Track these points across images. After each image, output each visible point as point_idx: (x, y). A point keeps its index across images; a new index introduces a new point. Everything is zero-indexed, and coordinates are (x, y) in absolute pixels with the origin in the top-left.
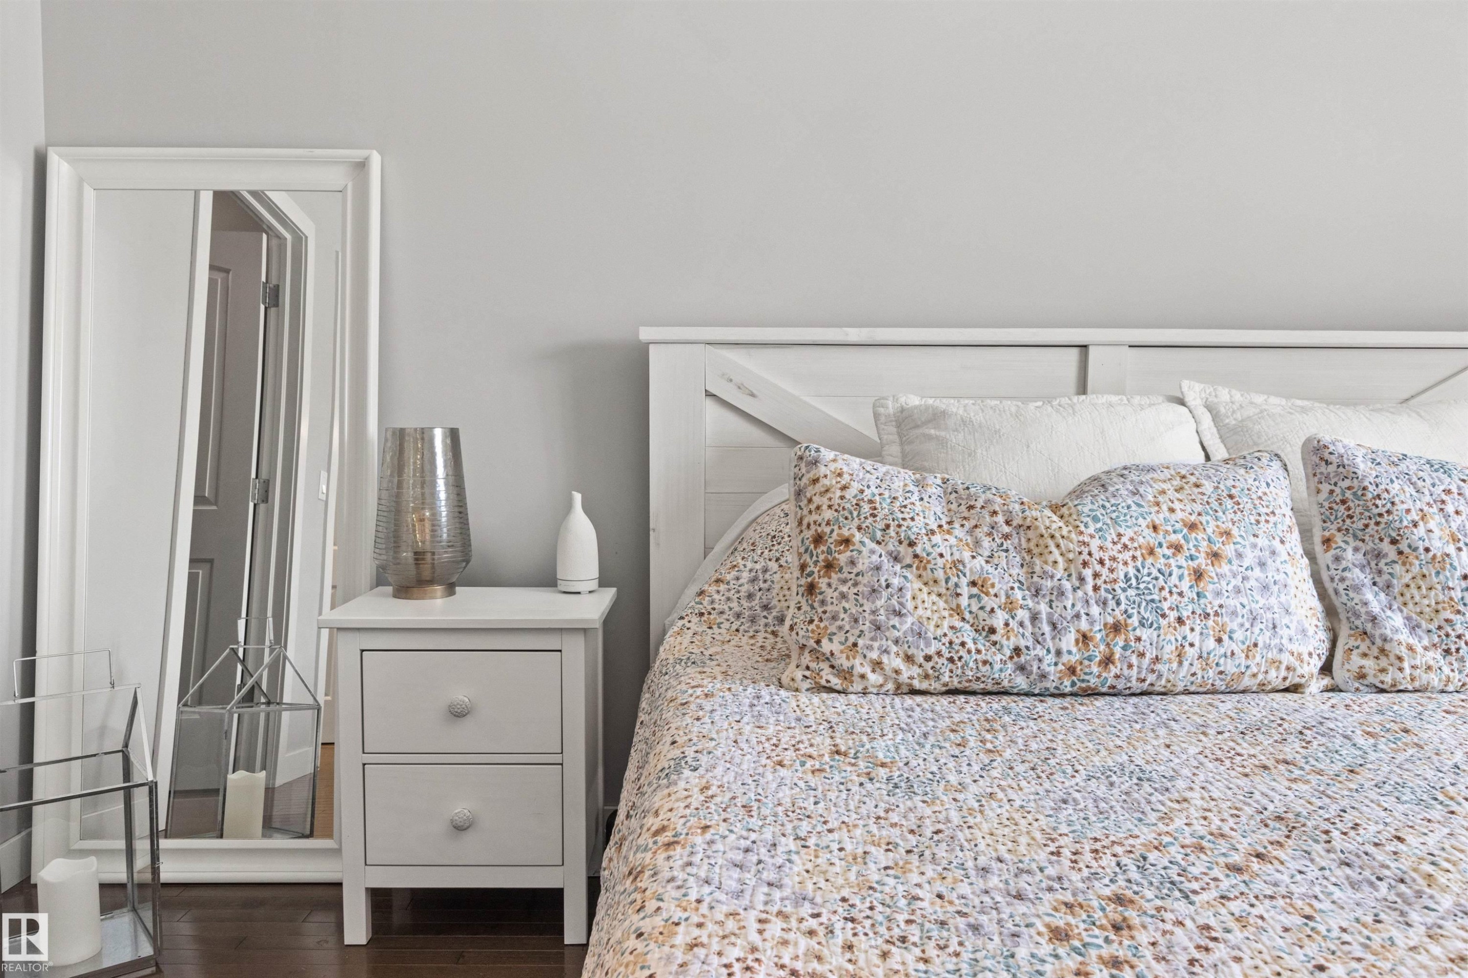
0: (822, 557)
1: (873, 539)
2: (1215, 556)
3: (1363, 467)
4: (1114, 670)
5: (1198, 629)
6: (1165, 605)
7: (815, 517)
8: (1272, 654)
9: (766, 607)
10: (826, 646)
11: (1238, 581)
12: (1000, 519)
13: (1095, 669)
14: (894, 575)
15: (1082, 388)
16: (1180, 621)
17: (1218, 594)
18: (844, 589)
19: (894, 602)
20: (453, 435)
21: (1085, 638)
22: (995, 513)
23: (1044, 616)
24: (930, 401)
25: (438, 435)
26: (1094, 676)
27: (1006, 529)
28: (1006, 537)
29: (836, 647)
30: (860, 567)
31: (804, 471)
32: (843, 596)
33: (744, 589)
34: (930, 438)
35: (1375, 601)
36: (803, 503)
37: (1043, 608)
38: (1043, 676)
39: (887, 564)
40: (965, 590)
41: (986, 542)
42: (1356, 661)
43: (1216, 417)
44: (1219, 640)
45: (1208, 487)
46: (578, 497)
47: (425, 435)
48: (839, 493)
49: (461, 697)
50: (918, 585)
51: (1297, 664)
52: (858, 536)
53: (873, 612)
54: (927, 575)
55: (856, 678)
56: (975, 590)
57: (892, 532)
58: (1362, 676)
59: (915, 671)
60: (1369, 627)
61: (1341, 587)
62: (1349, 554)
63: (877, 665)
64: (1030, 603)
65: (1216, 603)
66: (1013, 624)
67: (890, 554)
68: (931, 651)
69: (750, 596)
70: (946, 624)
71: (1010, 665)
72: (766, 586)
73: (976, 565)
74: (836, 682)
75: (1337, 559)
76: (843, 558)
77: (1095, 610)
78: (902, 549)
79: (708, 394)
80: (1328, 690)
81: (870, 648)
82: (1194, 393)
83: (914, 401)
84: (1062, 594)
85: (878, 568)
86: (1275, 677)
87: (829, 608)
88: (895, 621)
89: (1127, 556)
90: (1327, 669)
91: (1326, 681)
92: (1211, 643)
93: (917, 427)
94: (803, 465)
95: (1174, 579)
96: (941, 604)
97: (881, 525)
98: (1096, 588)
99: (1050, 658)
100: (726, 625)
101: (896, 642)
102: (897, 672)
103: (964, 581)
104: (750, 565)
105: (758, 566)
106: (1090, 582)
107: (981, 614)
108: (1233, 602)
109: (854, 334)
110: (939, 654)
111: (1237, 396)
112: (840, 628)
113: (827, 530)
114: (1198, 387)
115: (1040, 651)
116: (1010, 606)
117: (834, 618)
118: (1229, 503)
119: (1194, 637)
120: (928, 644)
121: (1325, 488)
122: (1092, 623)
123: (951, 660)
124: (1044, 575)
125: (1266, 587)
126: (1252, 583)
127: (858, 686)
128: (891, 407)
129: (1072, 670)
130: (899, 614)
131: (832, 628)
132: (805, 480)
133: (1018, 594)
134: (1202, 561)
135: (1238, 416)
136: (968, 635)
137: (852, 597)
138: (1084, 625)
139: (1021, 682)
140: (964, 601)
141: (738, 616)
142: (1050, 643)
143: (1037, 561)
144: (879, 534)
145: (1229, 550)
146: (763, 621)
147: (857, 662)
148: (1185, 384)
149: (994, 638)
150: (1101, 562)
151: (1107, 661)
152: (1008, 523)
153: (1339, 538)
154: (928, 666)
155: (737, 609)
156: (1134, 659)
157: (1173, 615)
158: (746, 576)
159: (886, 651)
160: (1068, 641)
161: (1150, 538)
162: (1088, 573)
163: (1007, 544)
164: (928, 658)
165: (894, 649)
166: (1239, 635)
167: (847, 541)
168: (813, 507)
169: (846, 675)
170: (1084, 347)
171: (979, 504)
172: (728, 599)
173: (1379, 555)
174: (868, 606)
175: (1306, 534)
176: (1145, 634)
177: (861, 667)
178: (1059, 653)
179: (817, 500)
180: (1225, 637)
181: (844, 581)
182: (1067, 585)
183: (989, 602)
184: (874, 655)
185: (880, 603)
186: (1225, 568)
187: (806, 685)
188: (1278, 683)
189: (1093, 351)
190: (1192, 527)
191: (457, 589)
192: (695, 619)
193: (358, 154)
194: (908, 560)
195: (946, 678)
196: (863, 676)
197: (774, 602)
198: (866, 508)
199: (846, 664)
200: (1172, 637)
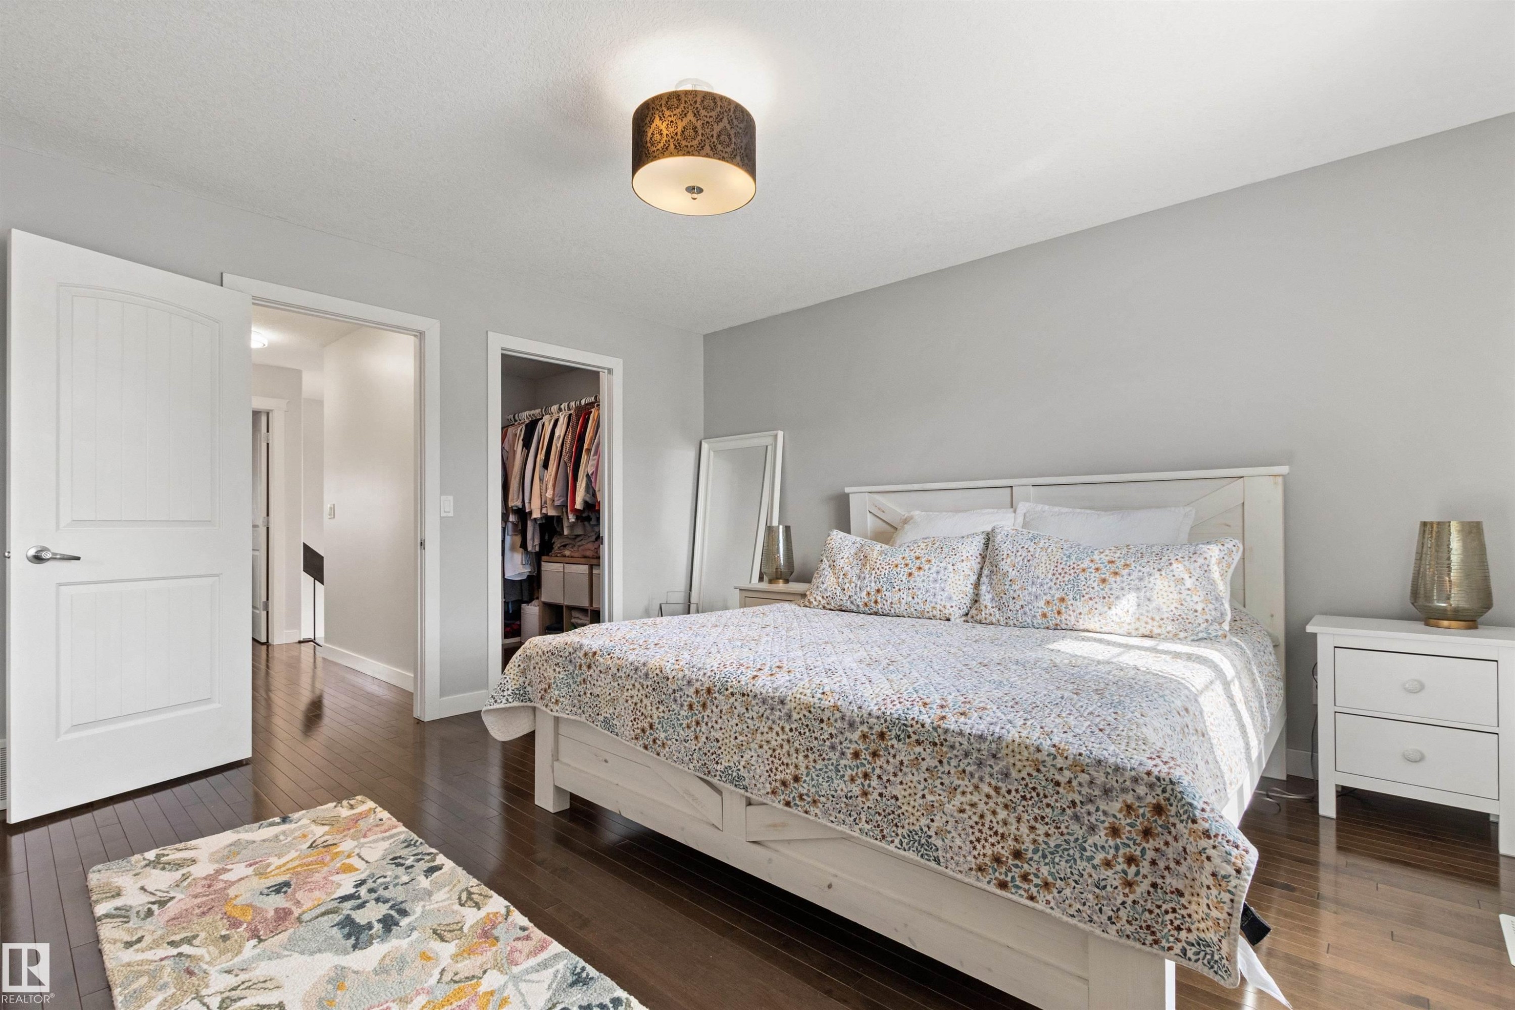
2: (920, 568)
4: (878, 605)
5: (905, 593)
6: (895, 584)
8: (933, 605)
11: (924, 578)
13: (873, 605)
16: (900, 590)
17: (915, 582)
21: (868, 594)
26: (873, 607)
37: (859, 583)
38: (858, 606)
44: (913, 598)
45: (937, 545)
51: (943, 609)
56: (844, 577)
65: (914, 585)
66: (850, 588)
70: (834, 587)
71: (848, 602)
77: (873, 584)
80: (964, 621)
84: (865, 578)
85: (824, 569)
89: (887, 566)
92: (910, 599)
95: (901, 575)
99: (859, 600)
102: (820, 601)
106: (874, 575)
107: (844, 584)
108: (921, 585)
115: (856, 597)
119: (904, 596)
120: (828, 593)
122: (871, 588)
123: (834, 599)
129: (866, 605)
138: (868, 589)
139: (851, 607)
142: (859, 595)
150: (878, 569)
156: (885, 602)
157: (897, 588)
160: (864, 594)
161: (899, 561)
166: (920, 597)
176: (887, 593)
180: (915, 597)
186: (922, 573)
200: (897, 596)
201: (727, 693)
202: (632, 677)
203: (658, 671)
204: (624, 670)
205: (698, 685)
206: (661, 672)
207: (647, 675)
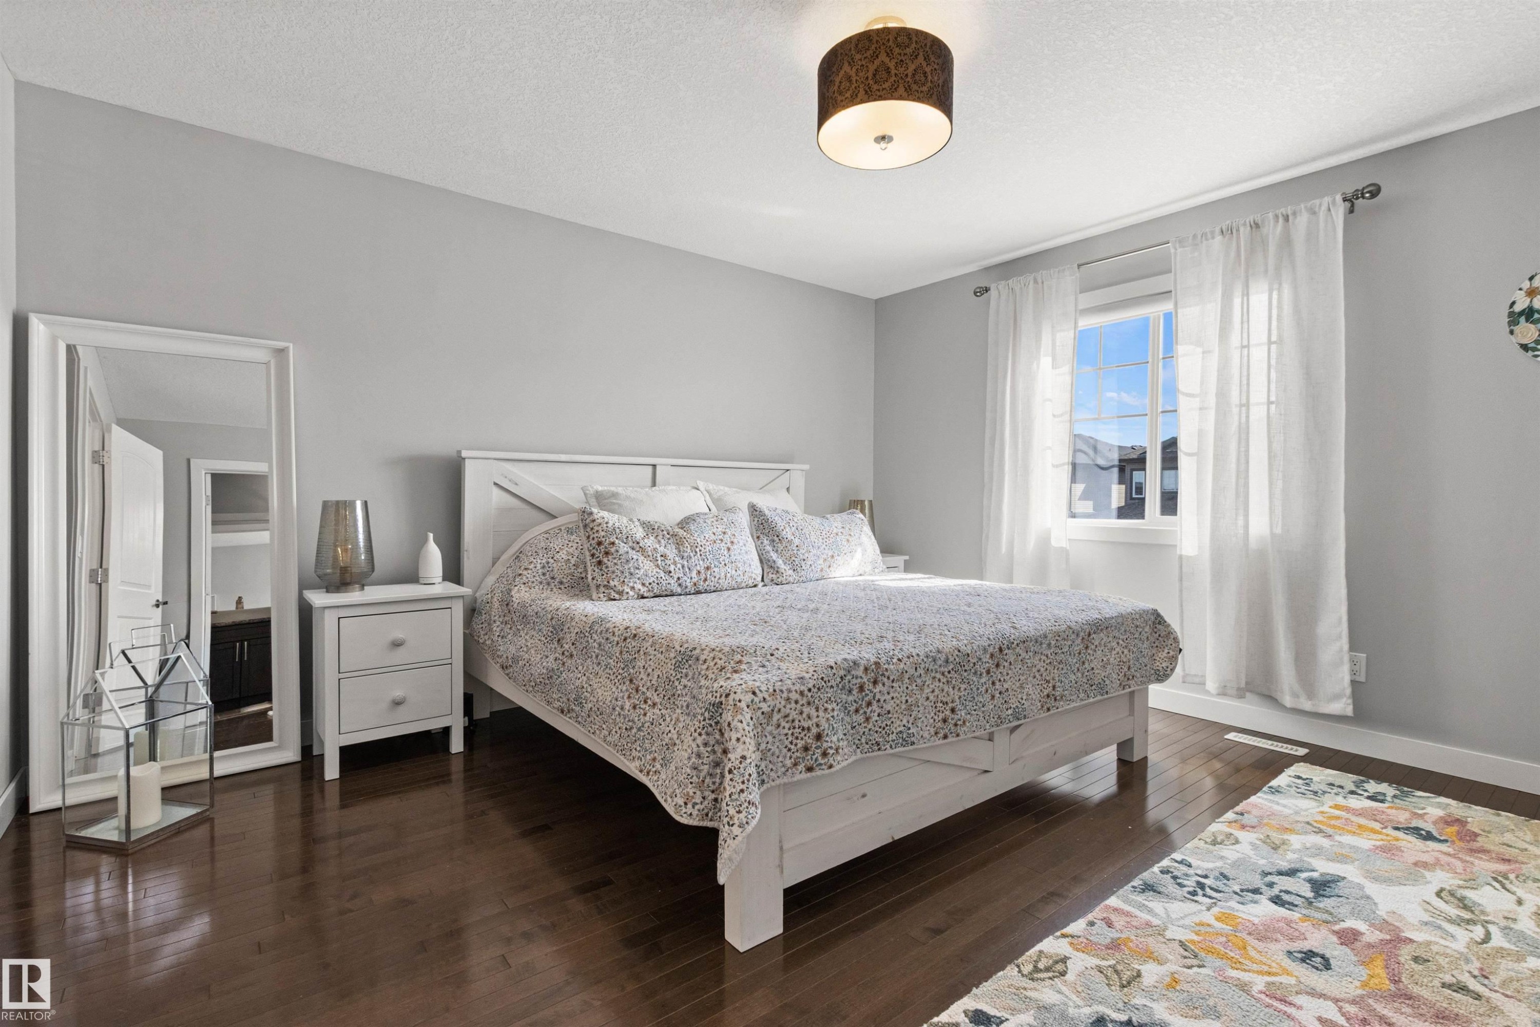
0: (602, 550)
1: (623, 542)
2: (732, 542)
3: (767, 512)
4: (707, 583)
5: (730, 567)
6: (721, 560)
7: (596, 535)
8: (749, 575)
9: (553, 578)
10: (612, 583)
11: (739, 551)
12: (665, 532)
13: (702, 583)
14: (633, 554)
15: (654, 484)
16: (725, 565)
17: (734, 555)
18: (616, 561)
19: (636, 564)
20: (365, 504)
21: (699, 572)
22: (663, 531)
23: (686, 566)
24: (606, 488)
25: (359, 505)
26: (702, 586)
27: (668, 536)
28: (669, 539)
29: (616, 583)
30: (620, 553)
31: (586, 517)
32: (616, 564)
33: (540, 571)
34: (614, 504)
35: (774, 556)
36: (588, 530)
37: (685, 563)
38: (686, 587)
39: (630, 551)
40: (659, 558)
41: (662, 541)
42: (770, 576)
43: (710, 495)
45: (725, 520)
46: (431, 535)
47: (352, 504)
48: (605, 525)
49: (400, 636)
50: (643, 558)
51: (755, 578)
52: (617, 541)
53: (629, 569)
54: (645, 554)
55: (624, 594)
56: (663, 558)
57: (629, 539)
58: (772, 580)
59: (646, 589)
60: (773, 565)
61: (764, 552)
62: (765, 541)
63: (633, 588)
64: (681, 561)
65: (734, 558)
66: (677, 569)
67: (630, 547)
68: (651, 581)
69: (544, 574)
70: (655, 571)
71: (676, 584)
72: (550, 569)
73: (661, 549)
74: (617, 596)
75: (762, 543)
76: (613, 550)
77: (701, 562)
78: (635, 545)
79: (495, 484)
80: (763, 586)
81: (630, 582)
82: (701, 485)
83: (600, 488)
84: (691, 558)
85: (627, 553)
86: (750, 583)
87: (610, 569)
88: (637, 571)
89: (708, 543)
90: (763, 580)
91: (763, 583)
92: (734, 572)
93: (606, 499)
94: (585, 515)
95: (722, 551)
96: (652, 564)
97: (625, 537)
98: (701, 555)
99: (689, 580)
100: (537, 587)
101: (639, 579)
102: (640, 590)
103: (659, 555)
104: (539, 561)
105: (543, 561)
106: (698, 553)
107: (666, 567)
108: (738, 558)
109: (563, 457)
110: (654, 582)
111: (715, 487)
112: (617, 576)
113: (604, 539)
114: (702, 483)
115: (685, 578)
116: (675, 563)
117: (613, 572)
118: (732, 525)
119: (729, 570)
120: (650, 579)
121: (756, 519)
122: (700, 567)
123: (658, 584)
124: (684, 551)
125: (746, 553)
126: (743, 551)
127: (625, 597)
128: (591, 491)
129: (695, 584)
130: (638, 569)
131: (614, 576)
132: (588, 521)
133: (677, 559)
134: (729, 545)
135: (718, 494)
136: (662, 574)
137: (619, 564)
138: (698, 568)
139: (679, 590)
140: (659, 562)
141: (541, 583)
142: (688, 575)
143: (681, 547)
144: (625, 540)
145: (735, 541)
146: (553, 584)
147: (625, 587)
148: (698, 482)
149: (671, 574)
150: (701, 546)
151: (706, 580)
152: (668, 534)
153: (761, 536)
154: (650, 587)
155: (539, 580)
156: (713, 579)
157: (723, 563)
158: (539, 566)
159: (636, 583)
160: (694, 574)
161: (713, 537)
162: (698, 550)
163: (670, 542)
164: (650, 584)
165: (638, 581)
166: (741, 569)
167: (613, 543)
168: (595, 531)
169: (620, 593)
170: (654, 466)
171: (656, 528)
172: (534, 576)
173: (773, 541)
174: (626, 567)
175: (752, 536)
176: (716, 570)
177: (627, 589)
178: (691, 578)
179: (596, 528)
180: (737, 570)
181: (615, 558)
182: (692, 555)
183: (668, 562)
184: (631, 584)
185: (630, 565)
186: (735, 547)
187: (605, 599)
188: (751, 585)
189: (658, 467)
190: (724, 533)
191: (365, 587)
192: (522, 586)
193: (281, 344)
194: (638, 549)
195: (655, 591)
196: (627, 593)
197: (556, 576)
198: (618, 530)
199: (621, 589)
200: (723, 571)
201: (1013, 646)
202: (932, 670)
203: (956, 652)
204: (923, 666)
205: (991, 650)
206: (959, 651)
207: (947, 661)
